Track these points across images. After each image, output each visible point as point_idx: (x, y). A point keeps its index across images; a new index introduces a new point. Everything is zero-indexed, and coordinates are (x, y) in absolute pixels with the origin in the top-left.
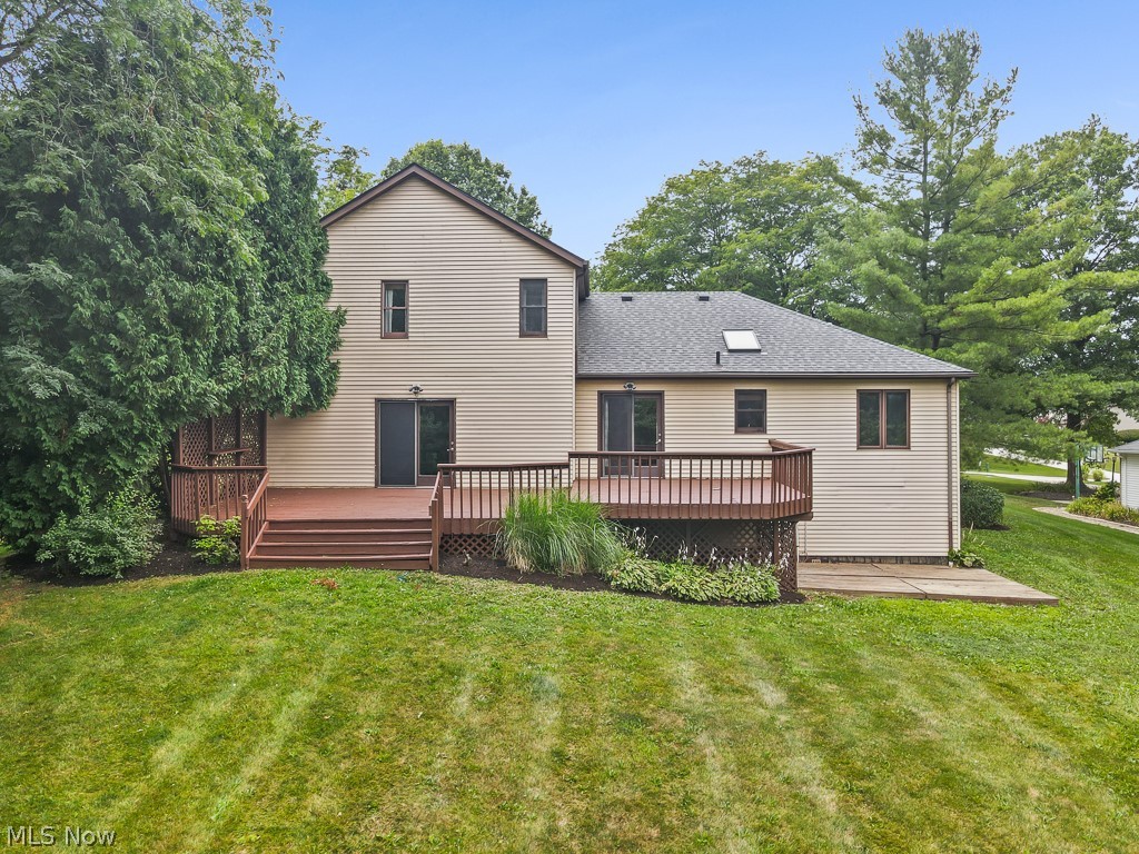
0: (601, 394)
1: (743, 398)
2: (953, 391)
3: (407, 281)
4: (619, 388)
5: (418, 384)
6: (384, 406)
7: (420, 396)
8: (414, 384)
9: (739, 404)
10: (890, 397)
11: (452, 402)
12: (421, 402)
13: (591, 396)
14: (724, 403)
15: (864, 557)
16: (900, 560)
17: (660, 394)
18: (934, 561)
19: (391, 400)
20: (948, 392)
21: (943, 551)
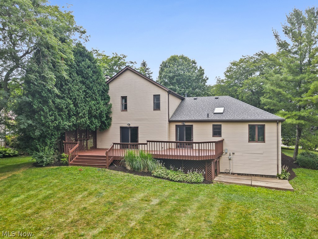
0: (176, 126)
1: (215, 127)
2: (279, 125)
3: (127, 96)
4: (180, 124)
5: (130, 123)
6: (122, 129)
7: (130, 126)
8: (129, 123)
9: (214, 129)
10: (259, 126)
11: (137, 128)
12: (131, 127)
13: (173, 126)
14: (209, 128)
15: (251, 174)
16: (262, 176)
17: (192, 126)
18: (273, 177)
19: (124, 127)
20: (278, 125)
21: (275, 174)
